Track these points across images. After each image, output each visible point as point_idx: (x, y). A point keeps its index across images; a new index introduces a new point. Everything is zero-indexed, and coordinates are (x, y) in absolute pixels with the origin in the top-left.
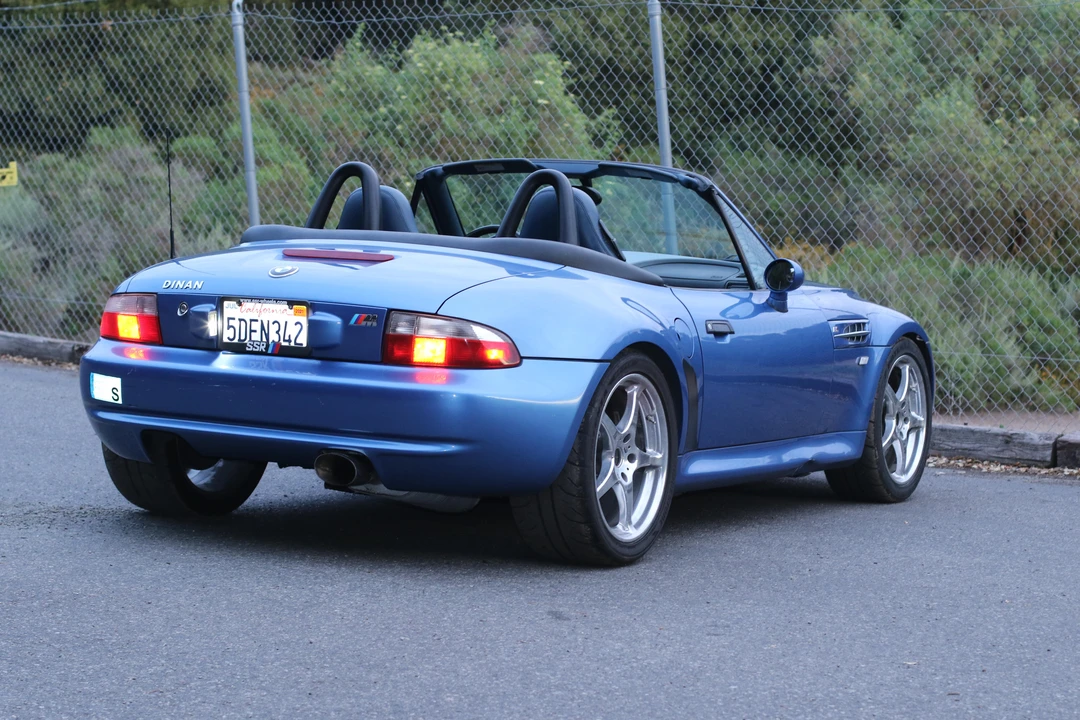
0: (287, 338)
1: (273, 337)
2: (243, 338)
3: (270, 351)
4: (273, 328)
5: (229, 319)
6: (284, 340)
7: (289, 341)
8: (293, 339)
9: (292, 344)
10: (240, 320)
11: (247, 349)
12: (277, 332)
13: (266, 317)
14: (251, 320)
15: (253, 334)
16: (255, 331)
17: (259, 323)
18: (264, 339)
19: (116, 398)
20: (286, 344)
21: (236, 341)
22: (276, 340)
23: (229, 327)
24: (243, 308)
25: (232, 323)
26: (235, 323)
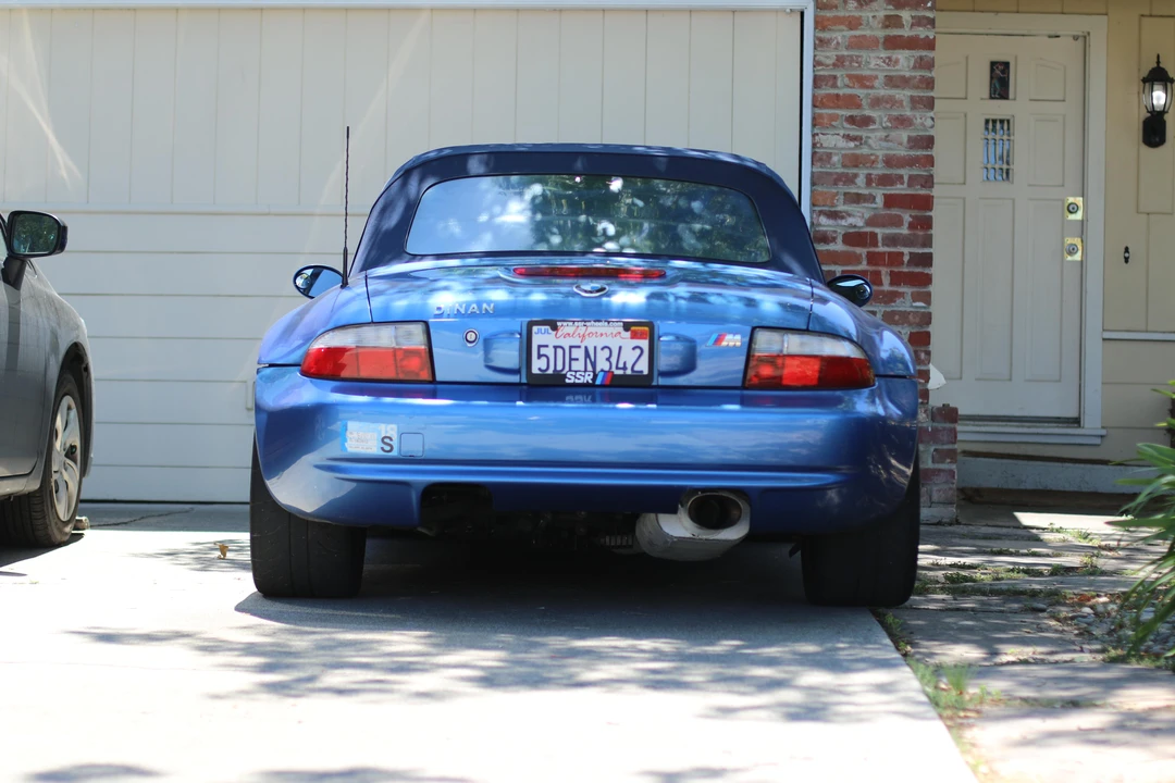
0: (621, 365)
1: (602, 365)
2: (559, 367)
3: (598, 382)
4: (602, 356)
5: (539, 347)
6: (617, 368)
7: (625, 368)
8: (629, 366)
9: (629, 372)
10: (555, 347)
11: (567, 381)
12: (608, 359)
13: (590, 343)
14: (571, 347)
15: (573, 362)
16: (577, 359)
17: (583, 349)
18: (590, 368)
19: (388, 448)
20: (621, 372)
21: (550, 371)
22: (607, 368)
23: (540, 356)
24: (560, 333)
25: (543, 351)
26: (549, 352)
